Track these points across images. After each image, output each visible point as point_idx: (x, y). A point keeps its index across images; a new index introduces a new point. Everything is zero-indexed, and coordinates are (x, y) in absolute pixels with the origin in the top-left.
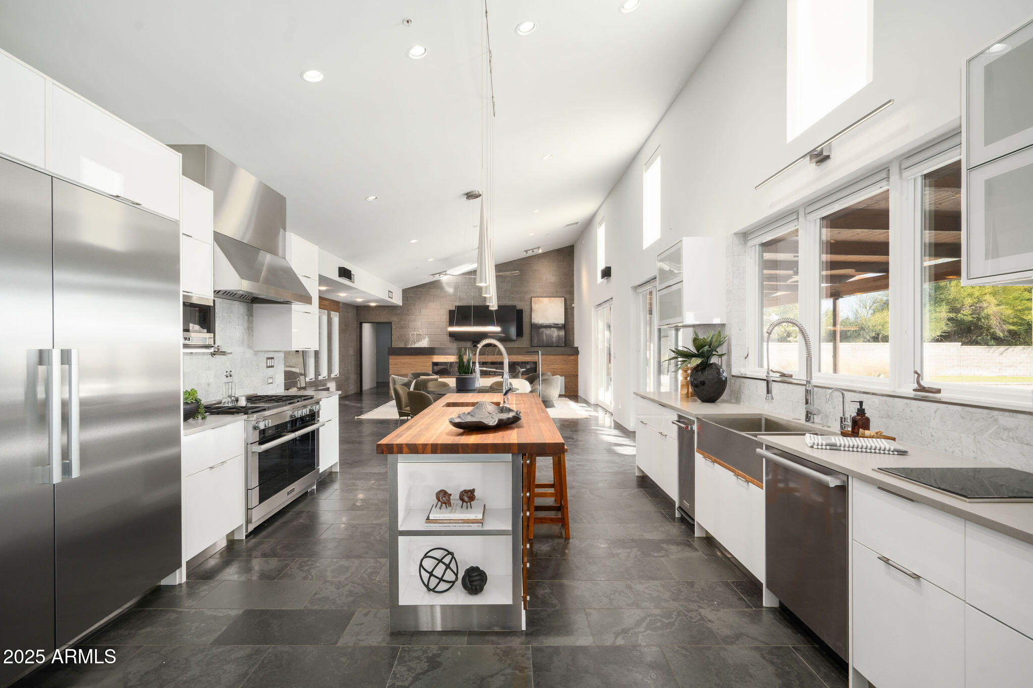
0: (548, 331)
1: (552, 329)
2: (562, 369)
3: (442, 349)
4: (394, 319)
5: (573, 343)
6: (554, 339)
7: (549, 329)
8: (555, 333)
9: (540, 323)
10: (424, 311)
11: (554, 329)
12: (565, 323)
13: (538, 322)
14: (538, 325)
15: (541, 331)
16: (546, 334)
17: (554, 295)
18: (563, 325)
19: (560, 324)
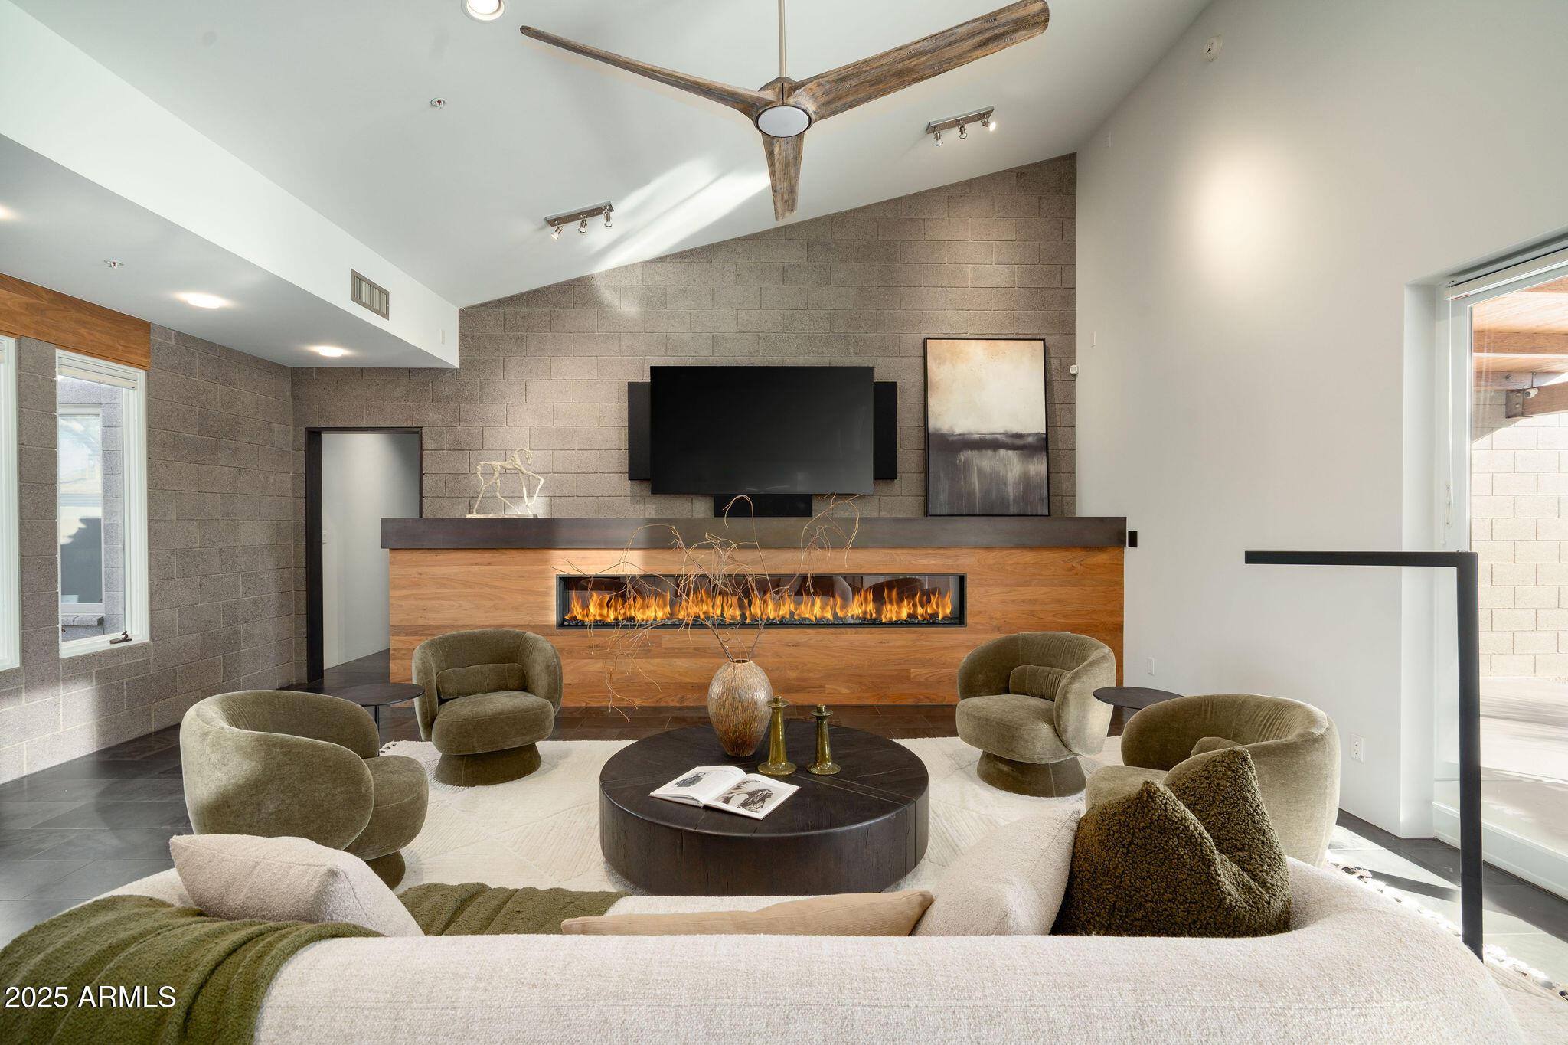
0: (986, 461)
1: (1002, 452)
2: (1059, 601)
3: (604, 524)
4: (430, 417)
5: (1073, 503)
6: (1011, 492)
7: (990, 453)
8: (1013, 468)
9: (958, 430)
10: (537, 389)
11: (1010, 453)
12: (1047, 434)
13: (951, 428)
14: (951, 439)
15: (960, 461)
16: (980, 471)
17: (1008, 331)
18: (1038, 440)
19: (1029, 435)
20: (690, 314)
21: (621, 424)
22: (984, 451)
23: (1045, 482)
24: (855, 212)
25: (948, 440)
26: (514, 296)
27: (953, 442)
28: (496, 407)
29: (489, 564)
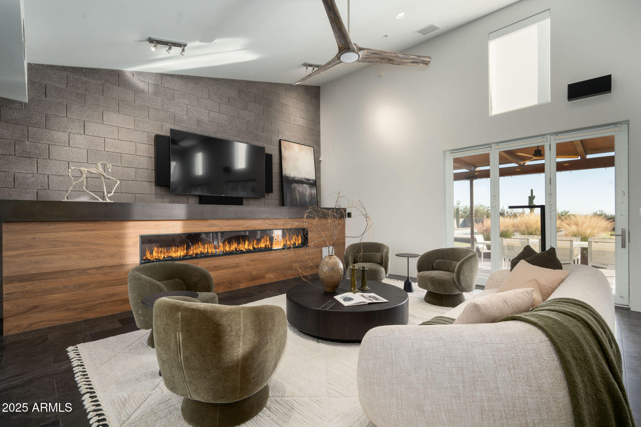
0: (300, 188)
1: (304, 185)
6: (307, 199)
7: (301, 185)
8: (307, 191)
9: (292, 176)
10: (93, 128)
11: (306, 185)
12: (316, 180)
13: (290, 175)
14: (290, 179)
15: (293, 187)
16: (298, 191)
17: (303, 142)
18: (313, 182)
19: (311, 180)
20: (187, 107)
21: (149, 156)
22: (299, 184)
23: (316, 195)
24: (256, 82)
25: (289, 179)
26: (75, 67)
27: (291, 180)
28: (61, 133)
29: (92, 230)
